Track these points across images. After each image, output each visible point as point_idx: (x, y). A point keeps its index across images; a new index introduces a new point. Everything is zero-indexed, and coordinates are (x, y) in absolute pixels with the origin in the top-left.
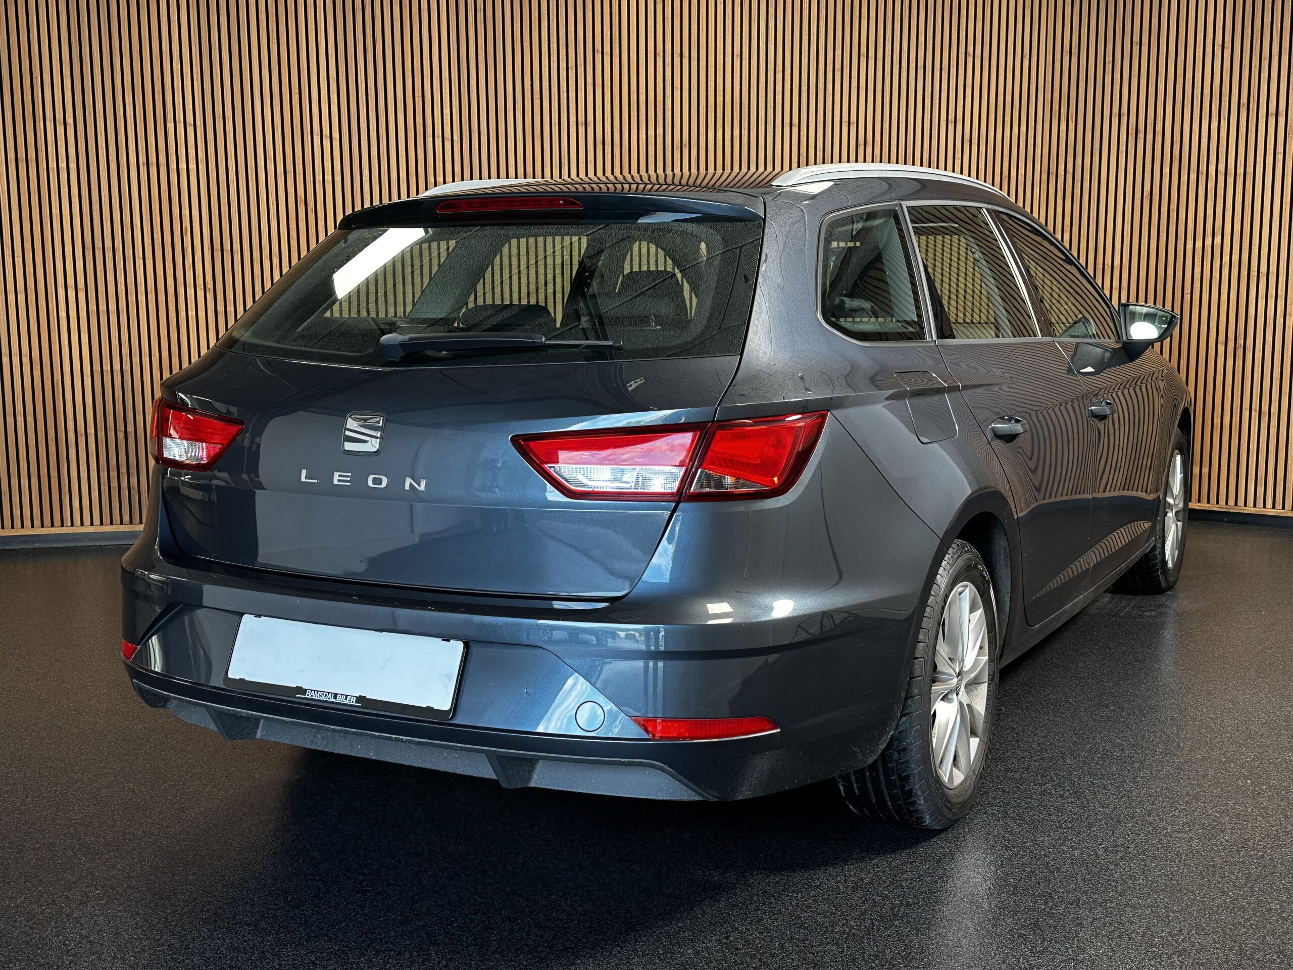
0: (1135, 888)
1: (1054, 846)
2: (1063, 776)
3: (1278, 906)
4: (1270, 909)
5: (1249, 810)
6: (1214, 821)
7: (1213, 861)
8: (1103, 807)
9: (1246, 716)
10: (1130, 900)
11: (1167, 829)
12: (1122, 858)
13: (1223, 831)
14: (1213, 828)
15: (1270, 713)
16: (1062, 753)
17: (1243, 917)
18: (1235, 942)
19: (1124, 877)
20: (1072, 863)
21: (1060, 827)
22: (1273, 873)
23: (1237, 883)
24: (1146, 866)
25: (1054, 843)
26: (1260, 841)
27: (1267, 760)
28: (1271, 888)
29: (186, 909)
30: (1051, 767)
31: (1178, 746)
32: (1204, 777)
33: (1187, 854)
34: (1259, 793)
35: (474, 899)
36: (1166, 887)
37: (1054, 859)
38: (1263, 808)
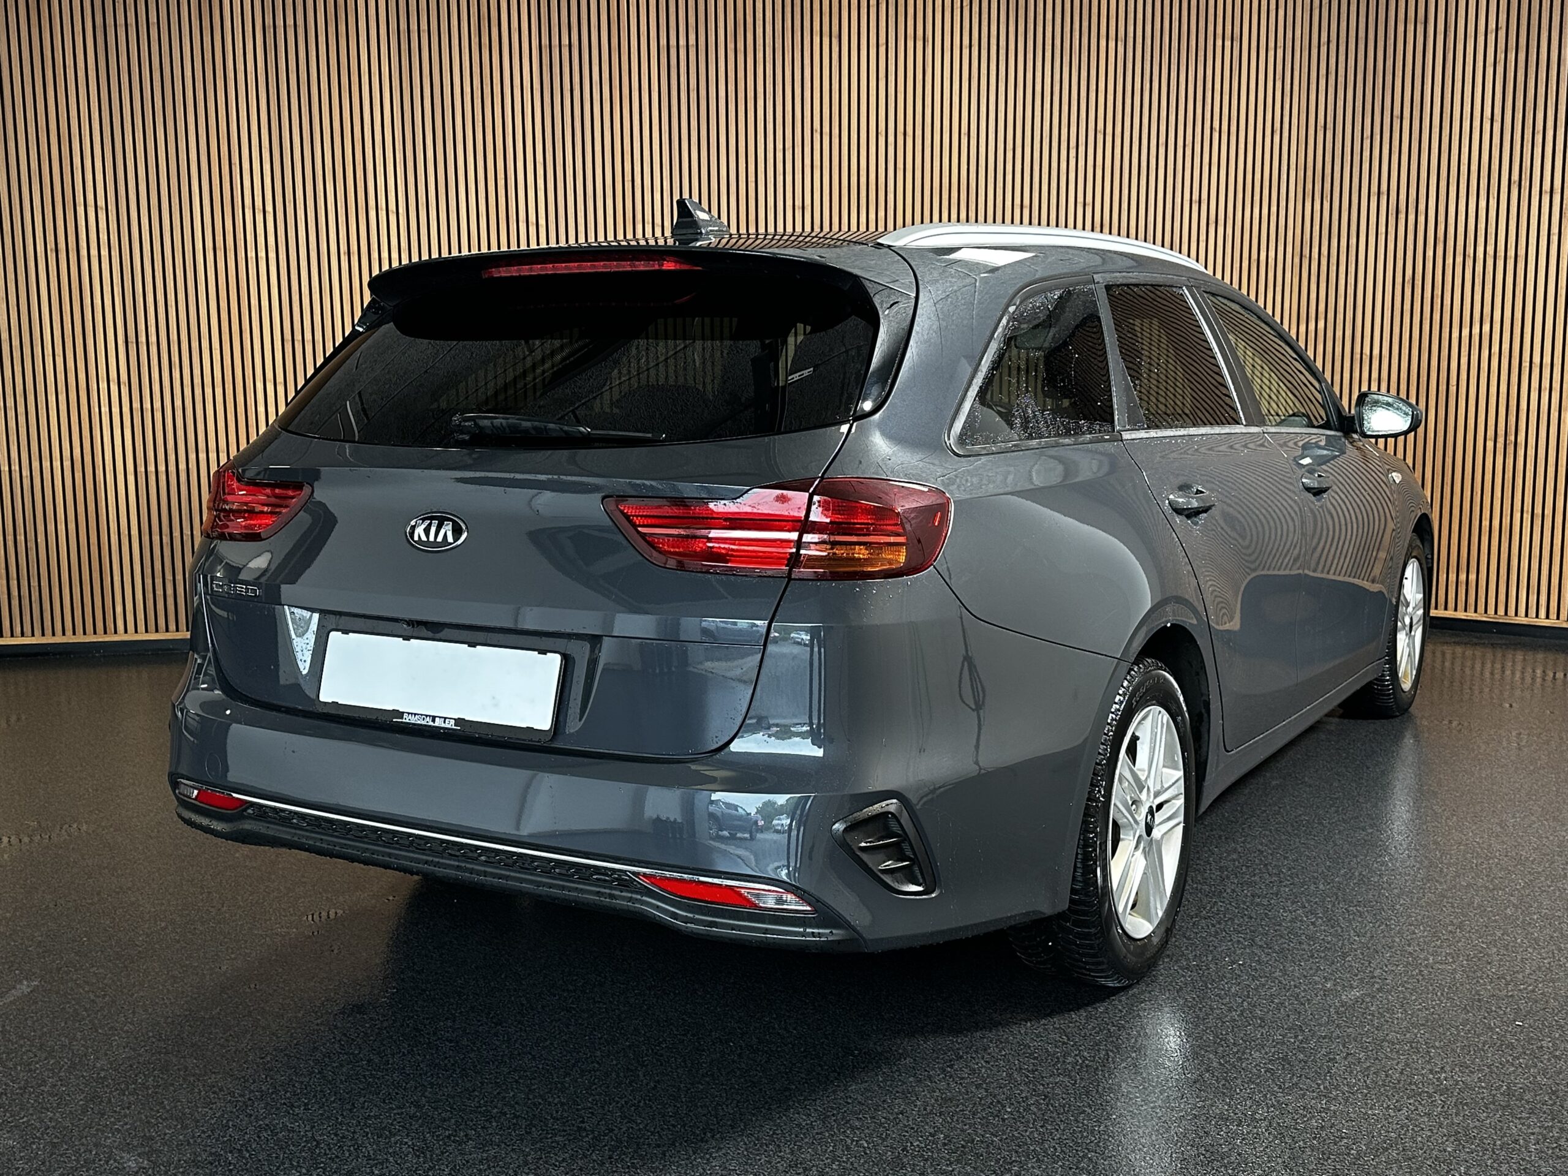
0: (1393, 1023)
1: (1305, 977)
2: (1316, 903)
3: (1551, 1044)
4: (1542, 1047)
5: (1519, 941)
6: (1481, 952)
7: (1479, 995)
8: (1358, 936)
9: (1516, 841)
10: (1387, 1035)
11: (1428, 960)
12: (1379, 990)
13: (1490, 963)
14: (1479, 960)
15: (1542, 837)
16: (1313, 876)
17: (1511, 1055)
18: (1503, 1082)
19: (1381, 1010)
20: (1325, 995)
21: (1312, 956)
22: (1545, 1009)
23: (1505, 1019)
24: (1404, 998)
25: (1305, 973)
26: (1531, 974)
27: (1539, 888)
28: (1543, 1024)
29: (385, 1024)
30: (1302, 893)
31: (1441, 871)
32: (1469, 905)
33: (1450, 987)
34: (1530, 923)
35: (683, 1019)
36: (1427, 1021)
37: (1305, 990)
38: (1535, 939)
